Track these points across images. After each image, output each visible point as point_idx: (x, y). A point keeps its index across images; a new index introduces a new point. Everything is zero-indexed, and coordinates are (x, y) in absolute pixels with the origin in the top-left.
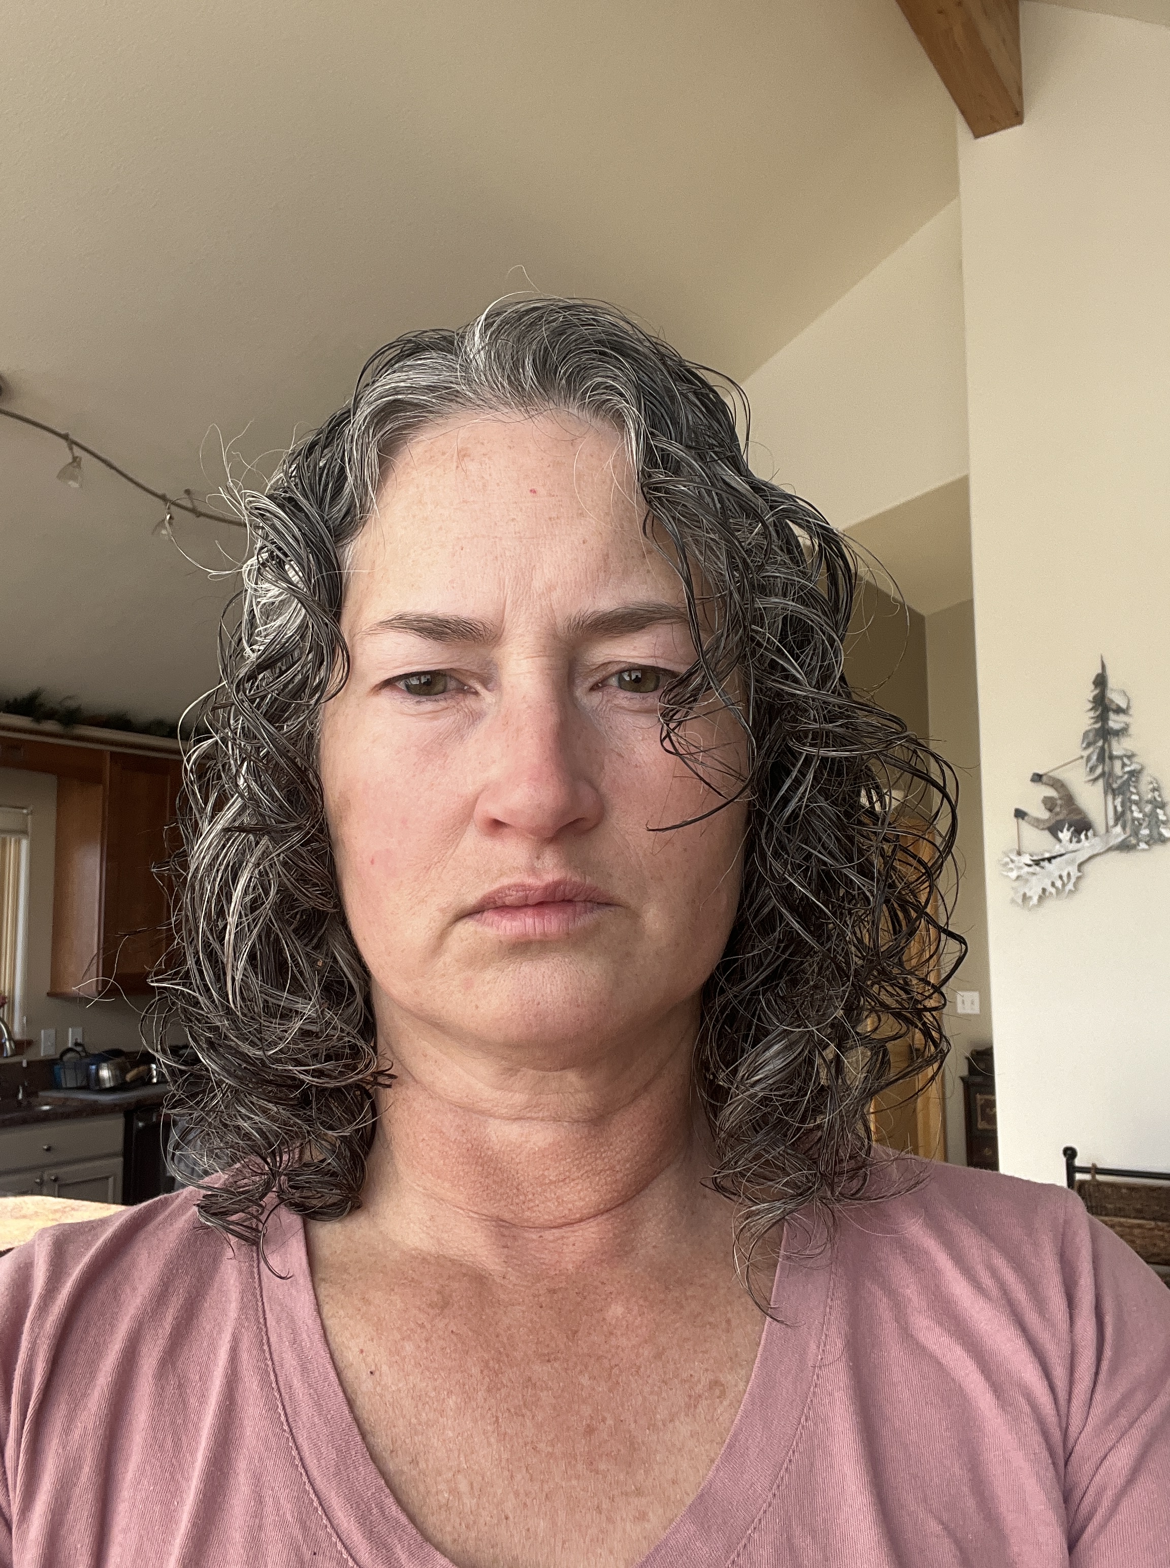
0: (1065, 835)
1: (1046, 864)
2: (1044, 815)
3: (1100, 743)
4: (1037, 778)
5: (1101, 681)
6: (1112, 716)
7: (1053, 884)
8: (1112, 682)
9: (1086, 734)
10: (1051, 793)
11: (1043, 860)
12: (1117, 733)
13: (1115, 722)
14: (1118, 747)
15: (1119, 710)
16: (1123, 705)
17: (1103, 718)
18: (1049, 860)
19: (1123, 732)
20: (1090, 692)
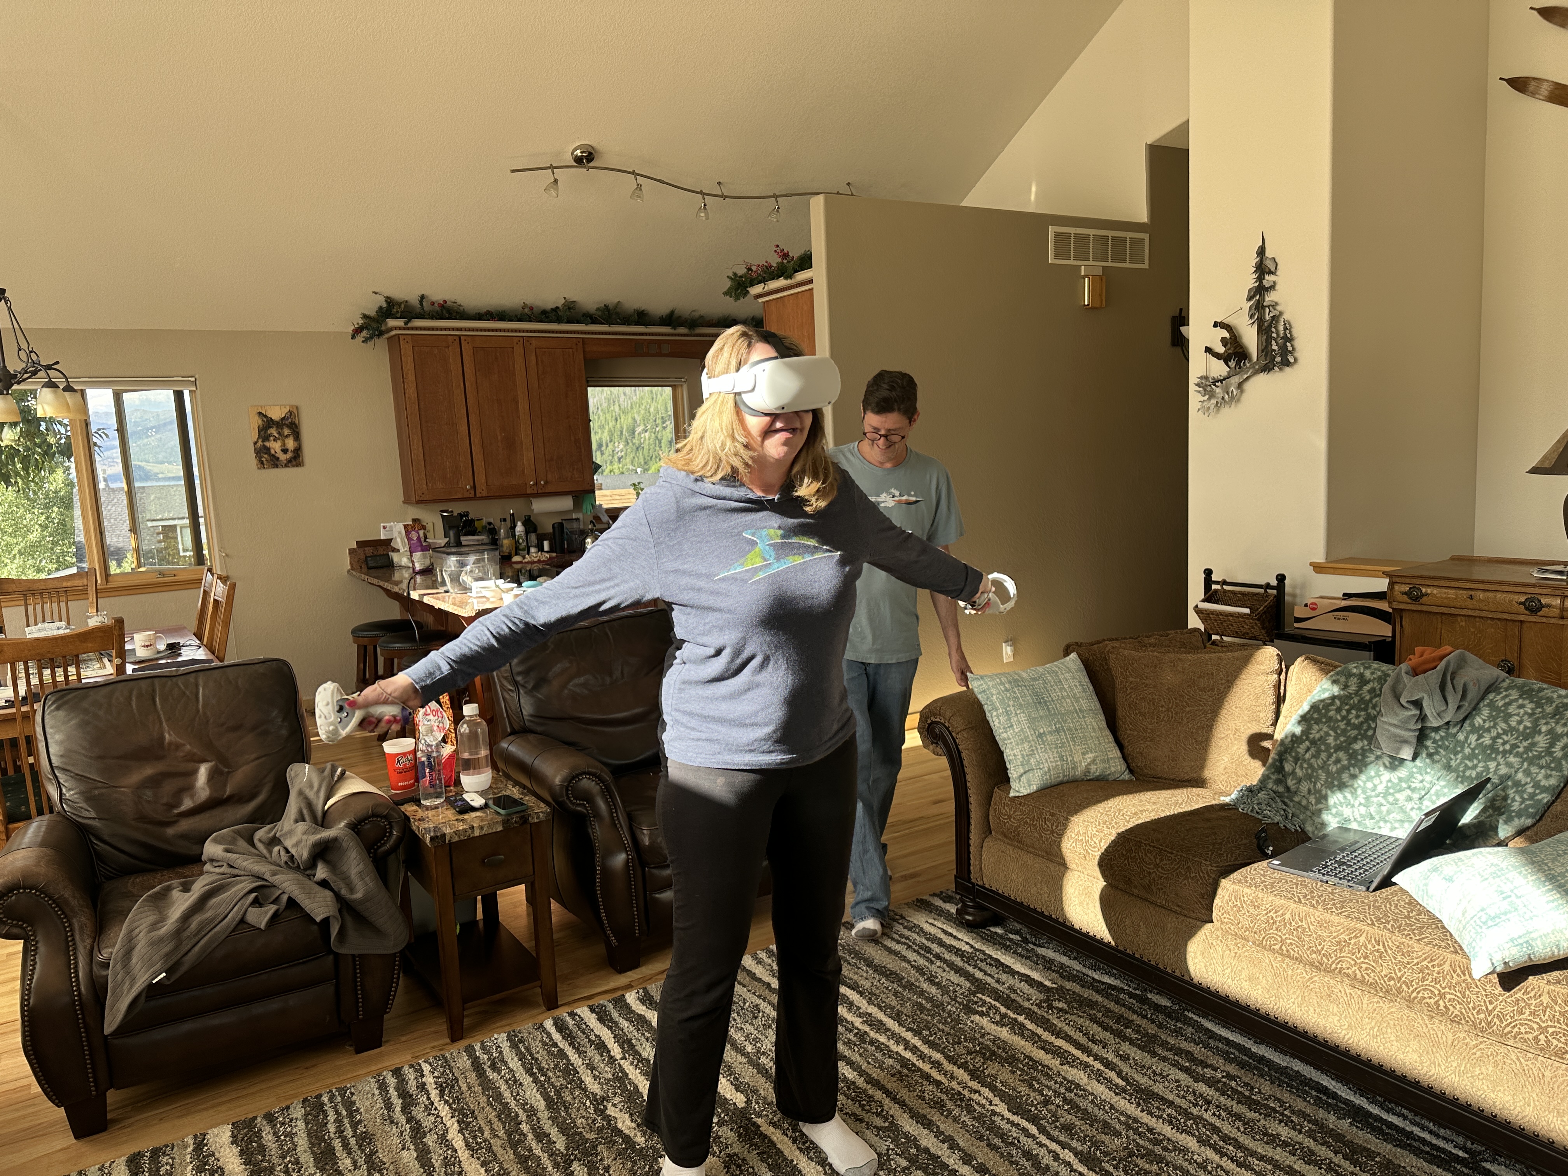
0: (1232, 364)
1: (1219, 384)
2: (1221, 349)
3: (1257, 297)
4: (1216, 325)
5: (1261, 252)
6: (1267, 277)
7: (1223, 398)
8: (1269, 254)
9: (1250, 290)
10: (1226, 334)
11: (1217, 381)
12: (1268, 289)
13: (1269, 279)
14: (1270, 298)
15: (1270, 272)
16: (1273, 269)
17: (1260, 279)
18: (1221, 381)
19: (1273, 287)
20: (1254, 260)
